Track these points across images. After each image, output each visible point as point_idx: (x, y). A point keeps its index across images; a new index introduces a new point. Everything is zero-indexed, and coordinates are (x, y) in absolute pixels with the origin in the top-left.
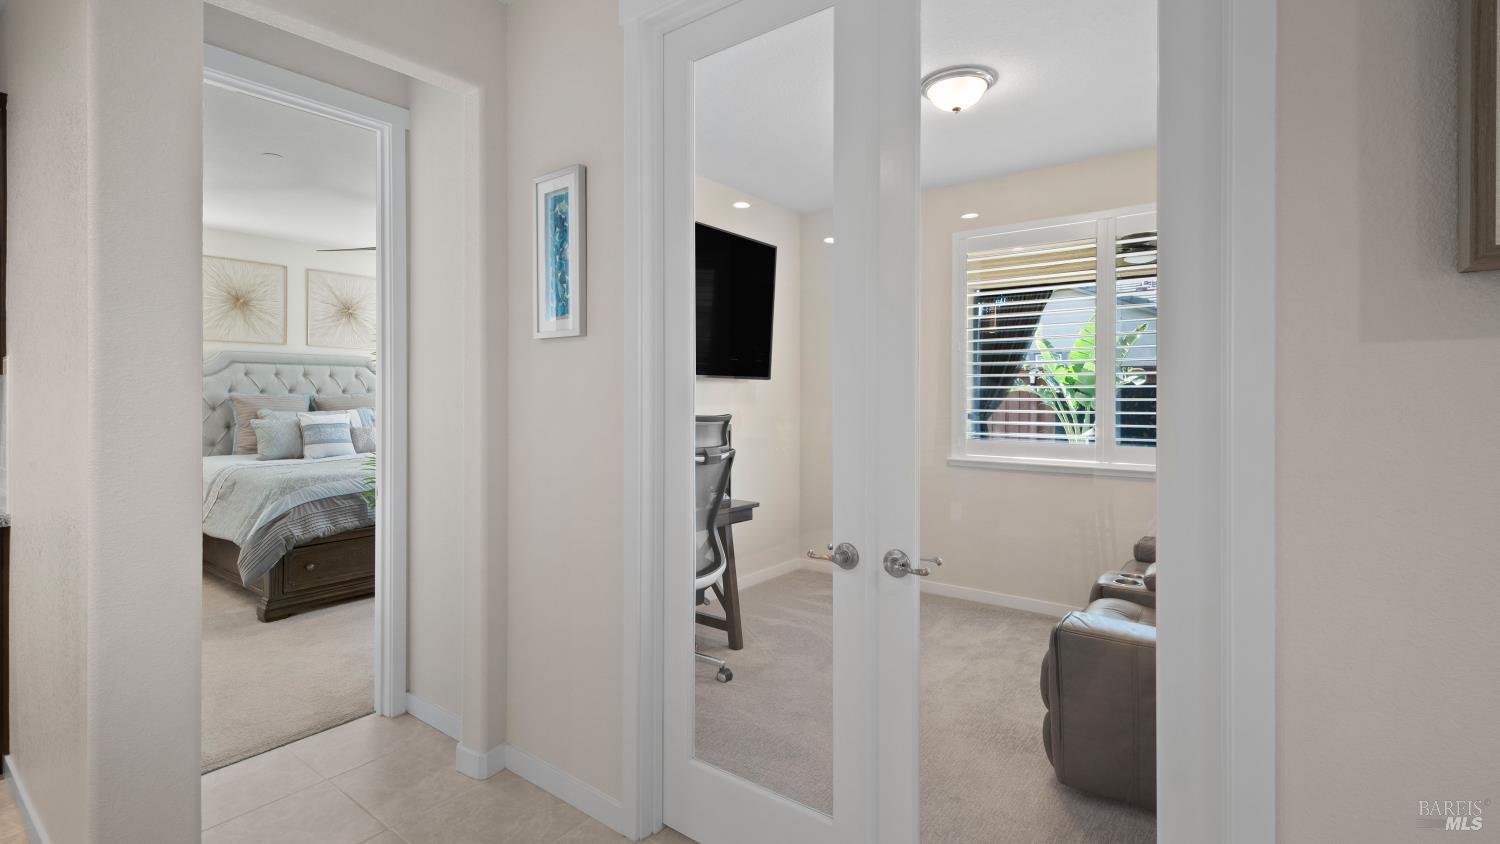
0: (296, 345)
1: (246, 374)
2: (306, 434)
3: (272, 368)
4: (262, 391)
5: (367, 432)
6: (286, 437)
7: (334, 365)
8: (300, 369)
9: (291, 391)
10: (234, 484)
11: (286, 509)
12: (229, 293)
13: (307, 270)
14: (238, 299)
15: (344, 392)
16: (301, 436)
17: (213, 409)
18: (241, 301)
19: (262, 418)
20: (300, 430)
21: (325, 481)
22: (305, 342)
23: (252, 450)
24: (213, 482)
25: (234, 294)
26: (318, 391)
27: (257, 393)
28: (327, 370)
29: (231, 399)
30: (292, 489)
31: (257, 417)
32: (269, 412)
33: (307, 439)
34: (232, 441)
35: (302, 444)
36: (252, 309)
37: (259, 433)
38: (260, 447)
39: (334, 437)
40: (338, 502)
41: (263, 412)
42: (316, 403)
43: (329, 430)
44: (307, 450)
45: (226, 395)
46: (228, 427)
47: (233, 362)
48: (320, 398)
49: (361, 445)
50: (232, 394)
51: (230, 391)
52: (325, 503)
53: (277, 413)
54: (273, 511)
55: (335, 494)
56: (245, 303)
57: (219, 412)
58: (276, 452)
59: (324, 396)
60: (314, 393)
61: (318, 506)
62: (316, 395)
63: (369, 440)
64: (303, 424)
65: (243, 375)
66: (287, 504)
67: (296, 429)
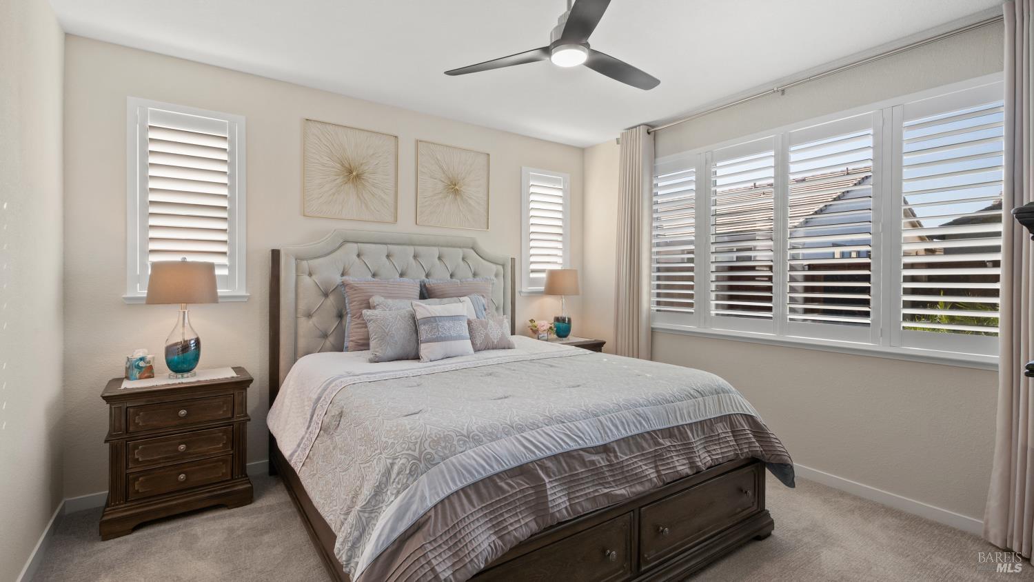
0: (405, 226)
1: (359, 256)
2: (423, 329)
3: (383, 249)
4: (374, 275)
5: (485, 326)
6: (399, 332)
7: (442, 246)
8: (410, 250)
9: (402, 275)
10: (341, 415)
11: (422, 512)
12: (343, 165)
13: (417, 142)
14: (351, 172)
15: (452, 276)
16: (417, 332)
17: (326, 295)
18: (354, 173)
19: (374, 308)
20: (415, 324)
21: (478, 442)
22: (414, 220)
23: (364, 345)
24: (319, 399)
25: (347, 166)
26: (427, 276)
27: (370, 277)
28: (435, 251)
29: (344, 285)
30: (431, 462)
31: (369, 307)
32: (381, 299)
33: (423, 336)
34: (344, 332)
35: (418, 342)
36: (363, 181)
37: (371, 326)
38: (372, 343)
39: (453, 333)
40: (503, 484)
41: (375, 300)
42: (427, 289)
43: (447, 324)
44: (424, 349)
45: (338, 279)
46: (341, 316)
47: (346, 241)
48: (431, 282)
49: (478, 342)
50: (344, 278)
51: (343, 275)
52: (484, 491)
53: (390, 301)
54: (400, 516)
55: (498, 469)
56: (358, 177)
57: (331, 299)
58: (390, 352)
59: (434, 281)
60: (423, 277)
61: (474, 497)
62: (426, 280)
63: (487, 336)
64: (419, 316)
65: (355, 257)
66: (423, 498)
67: (411, 321)
